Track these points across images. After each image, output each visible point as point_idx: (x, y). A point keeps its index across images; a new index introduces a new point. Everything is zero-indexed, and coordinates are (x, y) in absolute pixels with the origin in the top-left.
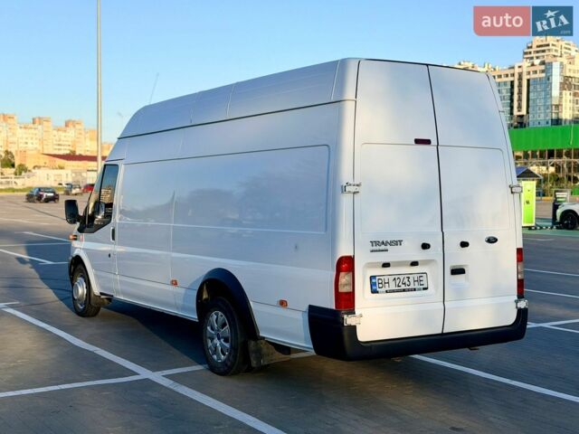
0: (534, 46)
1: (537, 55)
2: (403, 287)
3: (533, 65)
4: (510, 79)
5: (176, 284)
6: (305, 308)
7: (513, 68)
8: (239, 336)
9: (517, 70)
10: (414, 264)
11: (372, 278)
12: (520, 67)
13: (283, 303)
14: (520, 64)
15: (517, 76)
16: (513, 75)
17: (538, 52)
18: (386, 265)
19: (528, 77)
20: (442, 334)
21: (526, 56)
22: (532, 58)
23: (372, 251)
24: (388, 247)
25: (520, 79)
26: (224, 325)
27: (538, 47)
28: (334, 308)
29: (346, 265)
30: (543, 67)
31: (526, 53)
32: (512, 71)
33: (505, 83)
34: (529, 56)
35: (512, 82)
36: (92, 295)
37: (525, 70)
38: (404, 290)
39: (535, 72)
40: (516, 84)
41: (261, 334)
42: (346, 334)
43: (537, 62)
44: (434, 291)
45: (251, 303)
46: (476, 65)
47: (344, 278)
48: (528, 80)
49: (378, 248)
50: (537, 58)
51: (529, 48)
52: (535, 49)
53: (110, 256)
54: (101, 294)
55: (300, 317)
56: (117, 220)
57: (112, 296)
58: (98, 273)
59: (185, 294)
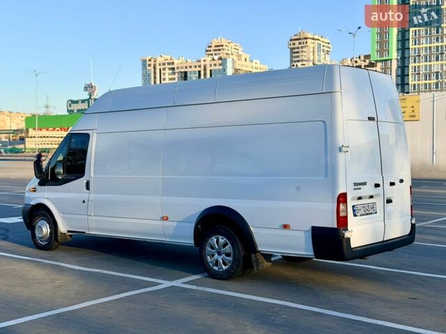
0: (213, 46)
1: (216, 52)
2: (367, 212)
3: (213, 60)
4: (198, 69)
5: (167, 219)
6: (309, 228)
7: (200, 61)
8: (241, 251)
9: (202, 63)
10: (371, 197)
11: (353, 206)
12: (204, 61)
13: (285, 227)
14: (204, 59)
15: (202, 67)
16: (200, 66)
17: (216, 50)
18: (360, 198)
19: (211, 68)
20: (383, 241)
21: (207, 53)
22: (212, 55)
23: (355, 189)
24: (361, 186)
25: (205, 69)
26: (225, 245)
27: (216, 46)
28: (336, 227)
29: (343, 198)
30: (220, 62)
31: (207, 51)
32: (199, 64)
33: (195, 72)
34: (209, 53)
35: (199, 72)
36: (59, 233)
37: (208, 63)
38: (367, 214)
39: (215, 65)
40: (202, 73)
41: (259, 249)
42: (344, 243)
43: (216, 58)
44: (380, 214)
45: (252, 228)
46: (173, 58)
47: (342, 206)
48: (211, 71)
49: (356, 187)
50: (216, 54)
51: (209, 47)
52: (213, 48)
53: (84, 202)
54: (69, 231)
55: (302, 234)
56: (92, 175)
57: (84, 233)
58: (65, 215)
59: (177, 226)
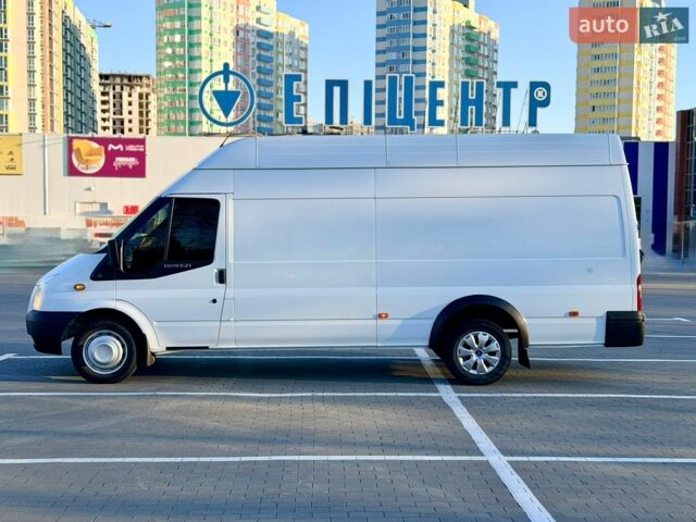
5: (387, 316)
6: (603, 313)
13: (574, 314)
26: (489, 343)
28: (637, 310)
36: (149, 353)
41: (531, 343)
45: (524, 319)
53: (214, 301)
54: (168, 349)
55: (594, 321)
56: (231, 260)
57: (207, 348)
58: (163, 324)
59: (402, 325)
